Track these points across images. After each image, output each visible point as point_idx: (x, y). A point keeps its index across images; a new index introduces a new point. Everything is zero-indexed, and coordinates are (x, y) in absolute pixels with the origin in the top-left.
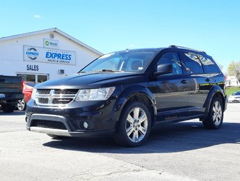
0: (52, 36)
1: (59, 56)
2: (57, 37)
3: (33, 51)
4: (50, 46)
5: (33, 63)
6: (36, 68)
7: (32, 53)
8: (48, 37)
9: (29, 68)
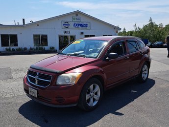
0: (77, 15)
1: (81, 25)
2: (79, 15)
3: (66, 23)
4: (76, 20)
5: (66, 30)
6: (69, 32)
7: (66, 25)
8: (75, 15)
9: (65, 32)
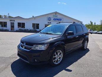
0: (56, 14)
1: (57, 19)
2: (57, 14)
4: (55, 17)
7: (49, 19)
9: (48, 23)
